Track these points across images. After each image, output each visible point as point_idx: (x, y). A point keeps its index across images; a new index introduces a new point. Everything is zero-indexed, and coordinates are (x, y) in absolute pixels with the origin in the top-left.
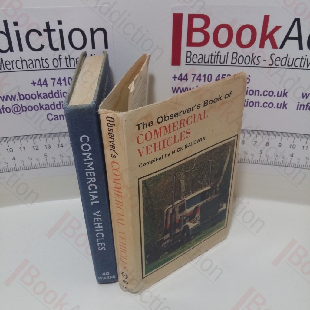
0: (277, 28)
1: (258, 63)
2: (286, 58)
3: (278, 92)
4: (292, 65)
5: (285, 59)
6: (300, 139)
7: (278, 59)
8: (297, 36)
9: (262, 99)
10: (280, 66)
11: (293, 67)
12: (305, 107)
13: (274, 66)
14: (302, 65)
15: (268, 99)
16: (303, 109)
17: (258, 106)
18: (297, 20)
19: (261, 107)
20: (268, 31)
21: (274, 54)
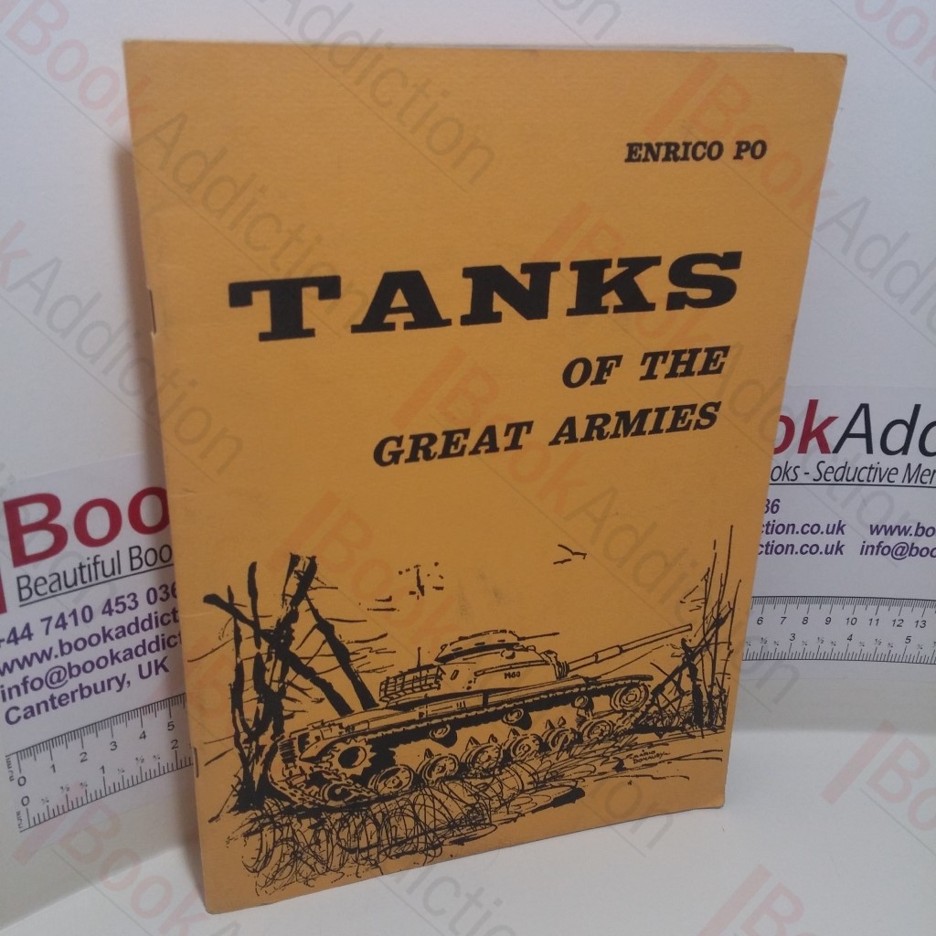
0: (830, 420)
1: (794, 478)
2: (845, 468)
3: (828, 525)
4: (853, 479)
5: (841, 470)
6: (865, 606)
7: (830, 470)
8: (863, 431)
9: (798, 540)
10: (833, 481)
11: (856, 481)
12: (876, 549)
13: (822, 481)
14: (871, 478)
15: (810, 539)
16: (872, 553)
17: (792, 553)
18: (865, 407)
19: (797, 553)
20: (815, 425)
21: (823, 462)
